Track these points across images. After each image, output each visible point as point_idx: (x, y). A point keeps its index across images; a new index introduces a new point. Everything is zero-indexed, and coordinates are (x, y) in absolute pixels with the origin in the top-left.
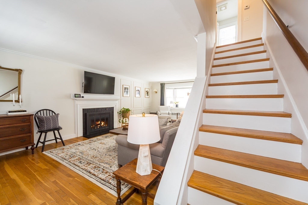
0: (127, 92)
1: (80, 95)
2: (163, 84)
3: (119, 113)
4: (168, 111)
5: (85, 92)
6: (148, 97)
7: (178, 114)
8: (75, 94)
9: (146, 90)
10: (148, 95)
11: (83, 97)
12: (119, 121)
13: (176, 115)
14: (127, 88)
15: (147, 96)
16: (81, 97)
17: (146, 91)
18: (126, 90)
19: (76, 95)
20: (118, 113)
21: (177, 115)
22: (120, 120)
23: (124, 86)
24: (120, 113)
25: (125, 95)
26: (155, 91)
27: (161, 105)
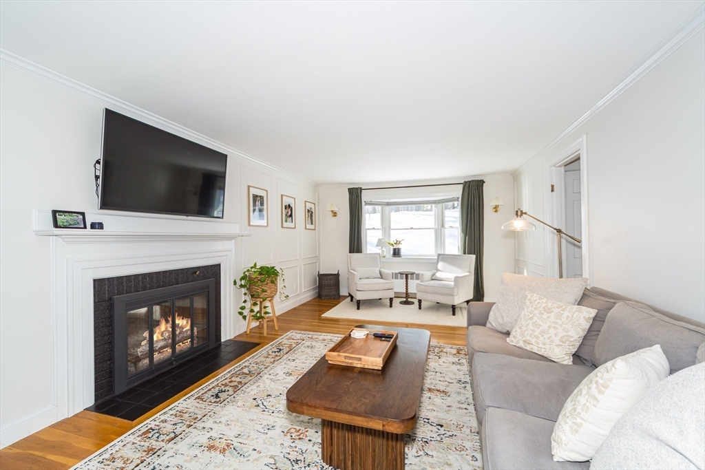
0: (261, 211)
1: (83, 214)
2: (357, 189)
3: (239, 283)
4: (378, 269)
5: (106, 204)
6: (312, 227)
7: (409, 276)
8: (55, 212)
9: (309, 206)
10: (312, 224)
11: (97, 226)
12: (241, 313)
13: (402, 278)
14: (261, 197)
15: (309, 226)
16: (88, 226)
17: (308, 211)
18: (258, 203)
19: (60, 218)
20: (235, 283)
21: (407, 278)
22: (243, 308)
23: (253, 191)
24: (241, 286)
25: (256, 220)
26: (332, 211)
27: (351, 251)
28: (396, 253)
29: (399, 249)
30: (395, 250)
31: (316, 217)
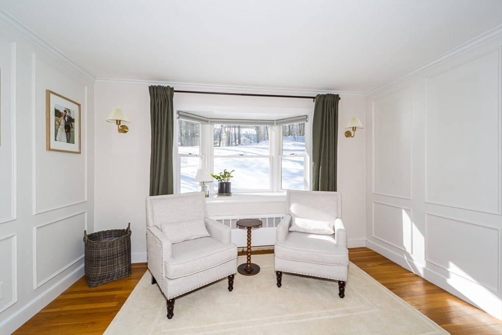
2: (165, 89)
6: (73, 148)
26: (118, 122)
27: (154, 191)
28: (224, 189)
29: (228, 184)
30: (221, 185)
31: (83, 128)
